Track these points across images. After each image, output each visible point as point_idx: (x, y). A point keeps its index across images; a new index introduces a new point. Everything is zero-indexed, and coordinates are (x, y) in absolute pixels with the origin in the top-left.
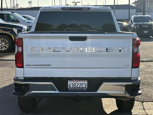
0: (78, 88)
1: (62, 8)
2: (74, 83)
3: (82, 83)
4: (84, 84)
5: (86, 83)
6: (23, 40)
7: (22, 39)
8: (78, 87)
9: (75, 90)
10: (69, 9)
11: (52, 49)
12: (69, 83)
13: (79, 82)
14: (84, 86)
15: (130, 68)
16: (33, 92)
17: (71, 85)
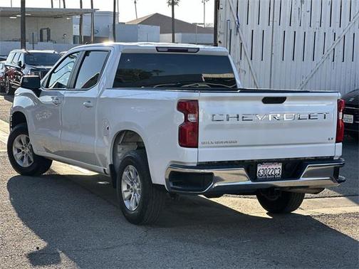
0: (269, 175)
1: (157, 47)
2: (264, 168)
3: (274, 167)
4: (277, 169)
5: (281, 167)
6: (199, 102)
7: (197, 101)
8: (270, 173)
9: (265, 180)
11: (241, 117)
12: (259, 168)
13: (271, 167)
14: (277, 172)
15: (333, 142)
17: (261, 171)
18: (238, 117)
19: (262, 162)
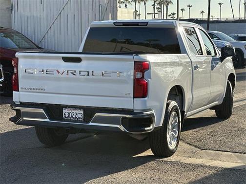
0: (73, 118)
2: (69, 112)
3: (77, 112)
4: (80, 114)
5: (82, 112)
9: (71, 121)
10: (122, 24)
11: (45, 71)
12: (64, 111)
13: (74, 112)
14: (80, 116)
15: (131, 97)
16: (25, 119)
17: (67, 114)
18: (43, 71)
19: (67, 107)
